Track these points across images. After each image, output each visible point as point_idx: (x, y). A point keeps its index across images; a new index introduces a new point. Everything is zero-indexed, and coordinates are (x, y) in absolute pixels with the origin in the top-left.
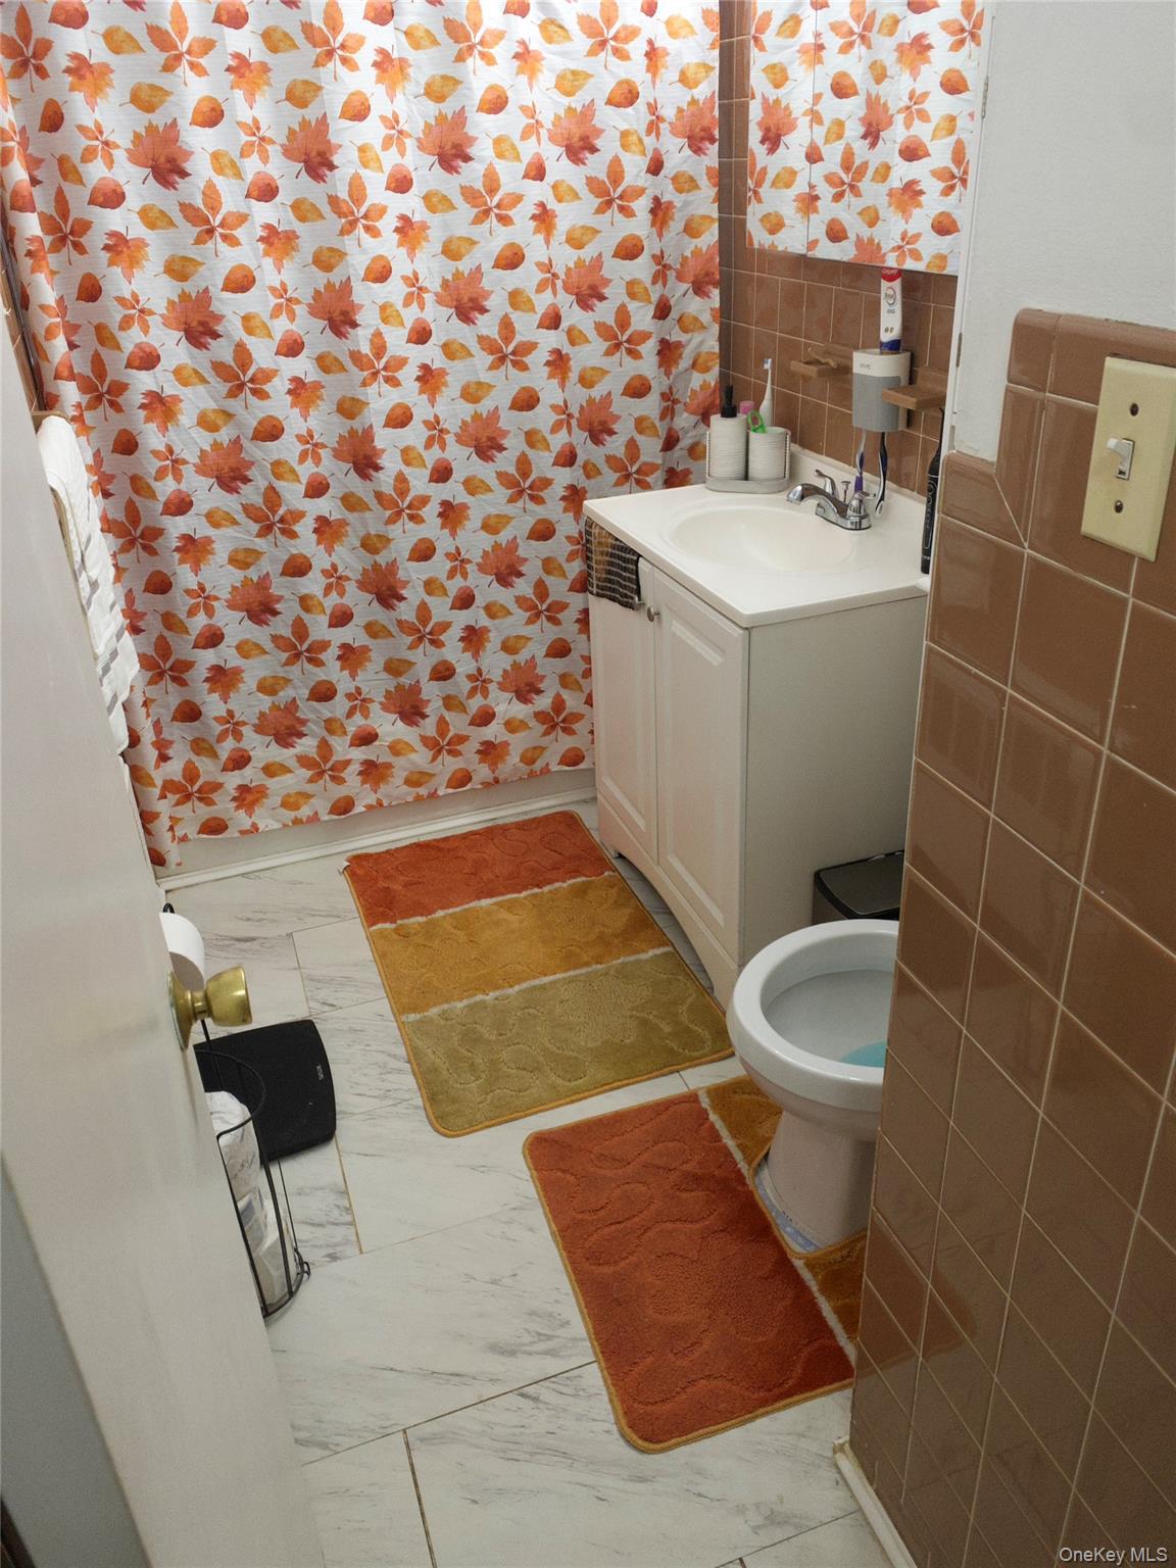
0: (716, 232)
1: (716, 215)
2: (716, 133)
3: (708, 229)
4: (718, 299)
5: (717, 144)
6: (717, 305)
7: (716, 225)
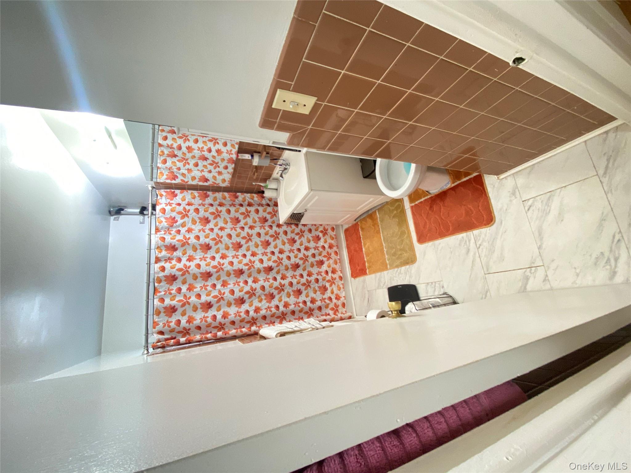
0: (225, 193)
1: (222, 193)
5: (207, 192)
6: (240, 194)
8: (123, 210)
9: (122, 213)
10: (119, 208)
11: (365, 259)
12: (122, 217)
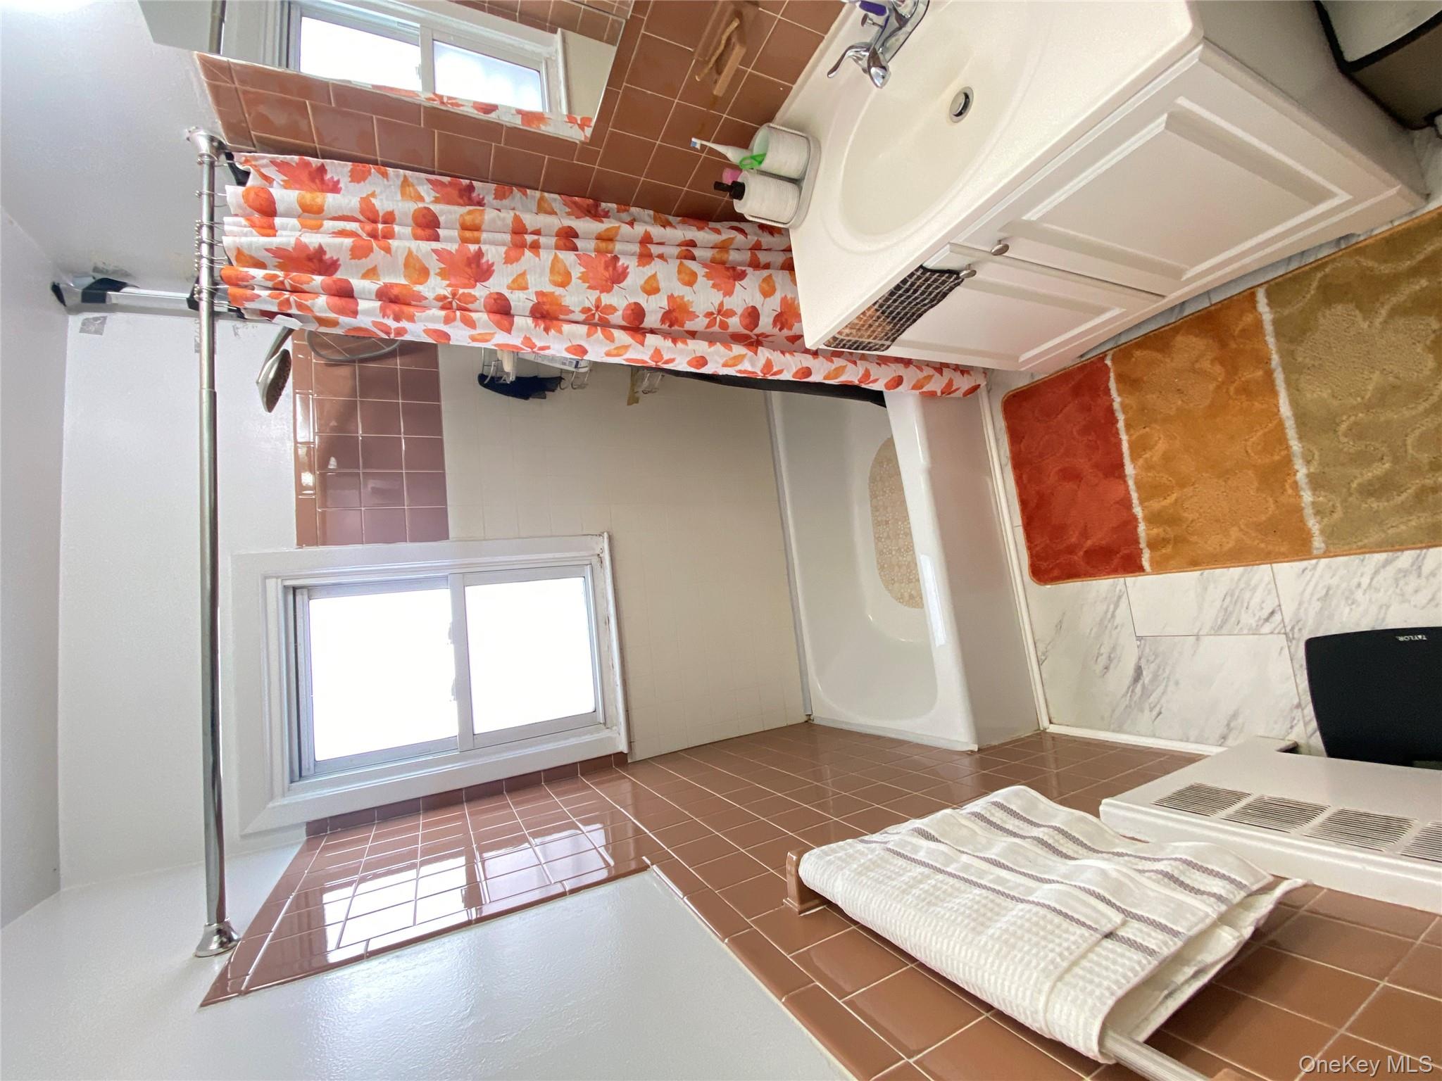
0: (553, 196)
1: (538, 194)
2: (465, 182)
3: (550, 204)
4: (609, 205)
5: (474, 183)
6: (614, 206)
7: (546, 195)
8: (118, 286)
9: (114, 301)
10: (99, 276)
11: (1138, 511)
12: (116, 321)
